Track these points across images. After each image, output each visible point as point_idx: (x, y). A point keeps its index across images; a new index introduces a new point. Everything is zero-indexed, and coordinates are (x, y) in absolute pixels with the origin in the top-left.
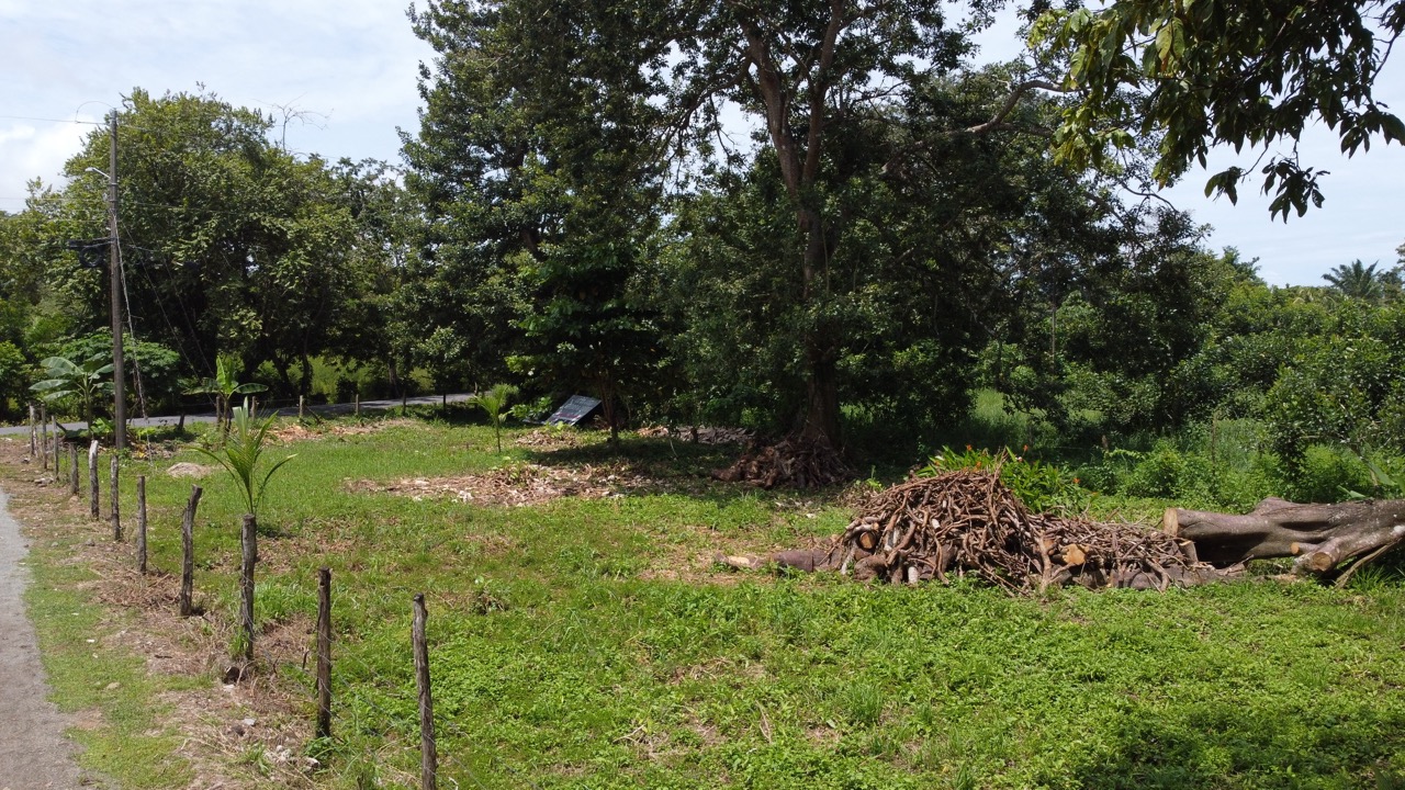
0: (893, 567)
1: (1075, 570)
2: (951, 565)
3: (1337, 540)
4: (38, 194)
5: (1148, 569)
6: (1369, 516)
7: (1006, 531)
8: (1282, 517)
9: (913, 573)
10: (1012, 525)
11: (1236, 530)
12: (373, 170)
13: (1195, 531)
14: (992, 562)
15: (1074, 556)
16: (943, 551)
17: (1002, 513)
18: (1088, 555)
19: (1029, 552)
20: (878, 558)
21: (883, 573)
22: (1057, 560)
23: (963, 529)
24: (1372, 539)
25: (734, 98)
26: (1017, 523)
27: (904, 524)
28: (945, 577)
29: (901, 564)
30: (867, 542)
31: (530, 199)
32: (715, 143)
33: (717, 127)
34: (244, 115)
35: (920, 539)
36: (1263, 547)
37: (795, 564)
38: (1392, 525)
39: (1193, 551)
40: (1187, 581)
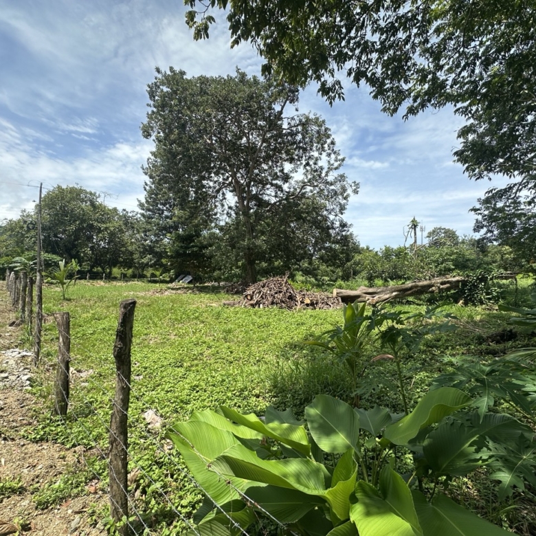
0: (256, 304)
1: (307, 305)
2: (273, 303)
3: (377, 296)
4: (25, 214)
5: (328, 304)
6: (387, 290)
7: (289, 294)
8: (364, 291)
9: (261, 305)
10: (290, 293)
11: (352, 294)
12: (134, 214)
13: (341, 295)
14: (283, 302)
15: (307, 301)
16: (270, 299)
17: (288, 289)
18: (311, 301)
19: (295, 300)
20: (252, 302)
21: (253, 306)
22: (302, 302)
23: (276, 293)
24: (387, 296)
25: (230, 191)
26: (292, 292)
27: (260, 292)
28: (270, 307)
29: (258, 303)
30: (249, 298)
31: (175, 219)
32: (225, 204)
33: (225, 199)
34: (91, 194)
35: (264, 297)
36: (359, 299)
37: (229, 305)
38: (392, 293)
39: (340, 300)
40: (338, 308)
